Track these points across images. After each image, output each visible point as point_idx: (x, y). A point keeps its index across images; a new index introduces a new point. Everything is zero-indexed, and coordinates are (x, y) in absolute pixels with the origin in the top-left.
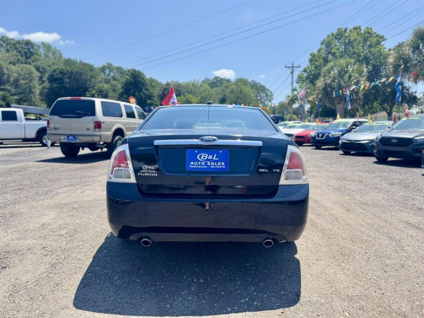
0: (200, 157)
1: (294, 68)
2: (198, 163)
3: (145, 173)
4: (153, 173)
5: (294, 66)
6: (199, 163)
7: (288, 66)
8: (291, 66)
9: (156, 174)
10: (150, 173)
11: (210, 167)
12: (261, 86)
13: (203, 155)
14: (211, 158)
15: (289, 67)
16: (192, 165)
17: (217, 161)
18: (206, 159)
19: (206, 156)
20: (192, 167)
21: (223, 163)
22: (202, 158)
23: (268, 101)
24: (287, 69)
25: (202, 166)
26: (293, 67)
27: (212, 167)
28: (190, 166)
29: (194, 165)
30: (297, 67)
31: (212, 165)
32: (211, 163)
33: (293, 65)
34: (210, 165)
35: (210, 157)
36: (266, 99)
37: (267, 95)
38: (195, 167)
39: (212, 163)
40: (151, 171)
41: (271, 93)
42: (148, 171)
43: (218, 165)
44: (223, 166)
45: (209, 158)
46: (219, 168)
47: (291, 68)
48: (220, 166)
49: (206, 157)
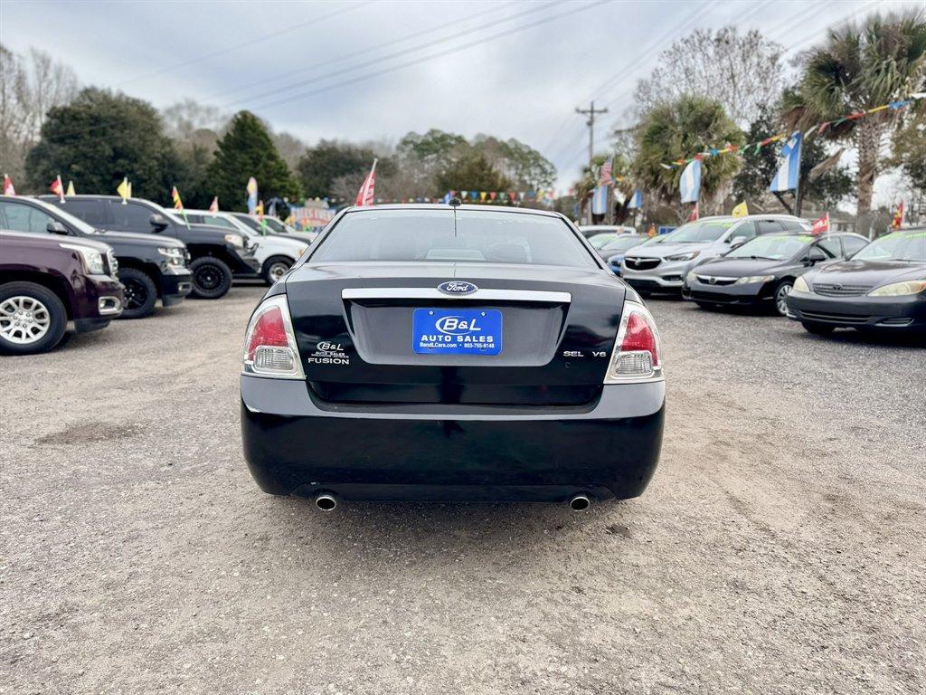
0: (442, 325)
1: (595, 114)
2: (438, 338)
3: (323, 358)
4: (341, 359)
5: (596, 108)
6: (440, 337)
7: (582, 108)
8: (589, 109)
9: (345, 359)
10: (333, 358)
11: (463, 345)
12: (530, 152)
13: (448, 320)
14: (465, 327)
15: (583, 112)
16: (424, 342)
17: (477, 335)
18: (454, 328)
19: (453, 322)
20: (425, 345)
21: (490, 339)
22: (445, 328)
23: (545, 184)
24: (580, 115)
25: (446, 343)
26: (592, 112)
27: (466, 345)
28: (422, 344)
29: (429, 342)
30: (600, 112)
31: (468, 342)
32: (464, 338)
33: (592, 107)
34: (463, 343)
35: (463, 325)
36: (542, 180)
37: (544, 172)
38: (431, 345)
39: (468, 338)
40: (335, 355)
41: (553, 167)
42: (329, 354)
43: (479, 342)
44: (489, 343)
45: (459, 327)
46: (483, 348)
47: (589, 114)
48: (483, 343)
49: (455, 325)
